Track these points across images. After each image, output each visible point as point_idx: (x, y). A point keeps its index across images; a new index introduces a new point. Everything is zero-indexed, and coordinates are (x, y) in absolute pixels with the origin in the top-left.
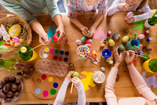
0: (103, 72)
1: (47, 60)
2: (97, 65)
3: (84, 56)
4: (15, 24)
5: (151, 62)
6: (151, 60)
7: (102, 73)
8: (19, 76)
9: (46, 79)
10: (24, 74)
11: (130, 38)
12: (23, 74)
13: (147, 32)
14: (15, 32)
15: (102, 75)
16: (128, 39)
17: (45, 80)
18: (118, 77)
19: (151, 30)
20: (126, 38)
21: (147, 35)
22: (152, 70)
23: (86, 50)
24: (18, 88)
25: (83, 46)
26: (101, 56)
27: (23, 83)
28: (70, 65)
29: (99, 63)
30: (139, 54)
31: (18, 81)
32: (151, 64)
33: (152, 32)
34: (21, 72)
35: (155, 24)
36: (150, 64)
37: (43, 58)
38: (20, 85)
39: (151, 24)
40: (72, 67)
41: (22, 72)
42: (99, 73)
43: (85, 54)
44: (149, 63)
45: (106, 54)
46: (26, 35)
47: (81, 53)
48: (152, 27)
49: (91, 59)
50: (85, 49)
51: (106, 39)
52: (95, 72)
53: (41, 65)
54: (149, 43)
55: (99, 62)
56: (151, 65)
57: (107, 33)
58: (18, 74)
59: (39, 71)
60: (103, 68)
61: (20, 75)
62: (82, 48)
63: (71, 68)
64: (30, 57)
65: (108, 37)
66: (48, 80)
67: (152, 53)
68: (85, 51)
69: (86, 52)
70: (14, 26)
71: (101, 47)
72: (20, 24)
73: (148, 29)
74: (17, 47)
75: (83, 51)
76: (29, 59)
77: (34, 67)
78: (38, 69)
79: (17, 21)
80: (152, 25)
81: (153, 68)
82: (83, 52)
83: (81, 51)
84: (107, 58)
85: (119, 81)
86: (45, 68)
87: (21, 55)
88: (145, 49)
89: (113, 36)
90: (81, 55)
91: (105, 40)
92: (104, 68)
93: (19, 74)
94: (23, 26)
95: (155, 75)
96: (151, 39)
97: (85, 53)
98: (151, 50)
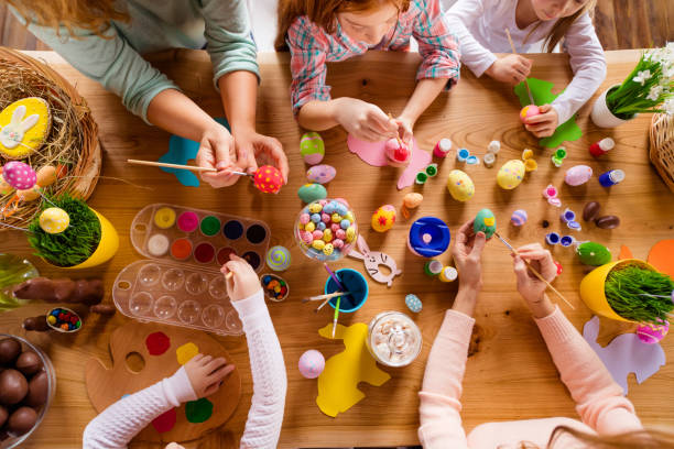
0: (414, 316)
1: (166, 261)
3: (332, 250)
4: (22, 93)
5: (616, 278)
6: (617, 268)
7: (406, 321)
8: (35, 334)
9: (168, 352)
10: (58, 324)
11: (529, 170)
12: (55, 325)
13: (605, 144)
14: (21, 135)
15: (408, 331)
16: (522, 174)
17: (161, 356)
18: (476, 337)
19: (617, 136)
20: (514, 171)
21: (602, 157)
22: (620, 309)
23: (339, 223)
24: (29, 391)
25: (329, 202)
26: (407, 247)
27: (55, 366)
28: (270, 285)
30: (567, 240)
31: (29, 359)
32: (616, 286)
33: (620, 146)
34: (45, 317)
35: (637, 111)
36: (609, 285)
37: (147, 256)
38: (42, 377)
39: (619, 111)
40: (279, 294)
41: (51, 319)
42: (395, 323)
43: (335, 237)
44: (608, 278)
45: (427, 238)
46: (73, 147)
47: (318, 232)
48: (623, 127)
50: (336, 217)
51: (425, 172)
52: (378, 317)
53: (139, 287)
54: (608, 191)
56: (613, 289)
57: (432, 148)
58: (28, 328)
59: (129, 312)
60: (413, 302)
61: (39, 330)
62: (321, 213)
63: (274, 299)
64: (86, 252)
65: (435, 166)
66: (175, 356)
67: (621, 236)
68: (337, 226)
69: (340, 231)
70: (22, 105)
71: (409, 209)
72: (45, 98)
73: (608, 132)
74: (27, 203)
75: (329, 224)
76: (83, 260)
77: (107, 294)
78: (125, 304)
79: (36, 80)
80: (623, 116)
81: (621, 302)
82: (328, 231)
83: (316, 224)
84: (429, 256)
85: (481, 356)
86: (155, 299)
87: (43, 244)
88: (592, 219)
89: (457, 159)
90: (318, 243)
91: (421, 177)
92: (416, 299)
93: (39, 325)
94: (61, 108)
96: (616, 175)
97: (333, 232)
98: (615, 222)
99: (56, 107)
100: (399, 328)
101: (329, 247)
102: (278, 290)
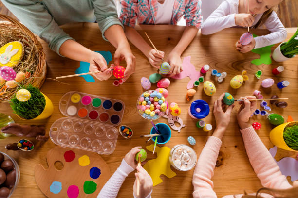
0: (192, 146)
1: (75, 119)
2: (179, 133)
3: (154, 114)
4: (11, 39)
5: (289, 130)
6: (288, 126)
7: (189, 149)
8: (12, 152)
9: (74, 160)
10: (23, 147)
11: (245, 80)
12: (21, 148)
13: (280, 69)
14: (10, 58)
15: (190, 153)
16: (242, 81)
17: (71, 162)
18: (221, 157)
19: (285, 66)
20: (238, 80)
21: (278, 75)
22: (291, 145)
23: (158, 102)
24: (7, 179)
25: (153, 92)
26: (188, 115)
27: (20, 167)
28: (124, 130)
29: (182, 127)
30: (263, 112)
31: (7, 164)
32: (289, 134)
33: (287, 71)
34: (17, 144)
35: (294, 54)
36: (285, 133)
37: (66, 116)
38: (13, 173)
39: (286, 54)
40: (128, 135)
41: (20, 144)
42: (183, 150)
43: (156, 108)
44: (284, 130)
45: (198, 110)
46: (33, 64)
47: (148, 106)
48: (288, 61)
49: (167, 119)
50: (156, 99)
51: (198, 81)
52: (175, 147)
53: (62, 131)
54: (281, 91)
55: (184, 126)
56: (288, 136)
57: (200, 69)
58: (9, 148)
59: (57, 142)
60: (191, 139)
61: (14, 150)
62: (149, 97)
63: (126, 137)
64: (37, 112)
65: (202, 77)
66: (78, 162)
67: (288, 111)
68: (157, 103)
69: (158, 106)
70: (10, 45)
71: (189, 97)
72: (22, 42)
73: (280, 64)
74: (10, 90)
75: (153, 102)
76: (37, 116)
77: (47, 133)
78: (55, 138)
79: (18, 34)
80: (288, 56)
81: (292, 141)
82: (152, 105)
83: (147, 102)
84: (199, 118)
85: (224, 167)
86: (69, 136)
87: (17, 108)
88: (274, 103)
89: (211, 75)
90: (148, 111)
91: (196, 83)
92: (193, 139)
93: (13, 147)
94: (29, 46)
95: (295, 156)
96: (286, 83)
97: (155, 106)
98: (285, 104)
99: (26, 46)
100: (185, 152)
101: (153, 113)
102: (128, 133)
